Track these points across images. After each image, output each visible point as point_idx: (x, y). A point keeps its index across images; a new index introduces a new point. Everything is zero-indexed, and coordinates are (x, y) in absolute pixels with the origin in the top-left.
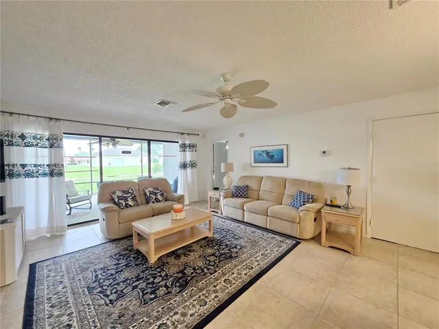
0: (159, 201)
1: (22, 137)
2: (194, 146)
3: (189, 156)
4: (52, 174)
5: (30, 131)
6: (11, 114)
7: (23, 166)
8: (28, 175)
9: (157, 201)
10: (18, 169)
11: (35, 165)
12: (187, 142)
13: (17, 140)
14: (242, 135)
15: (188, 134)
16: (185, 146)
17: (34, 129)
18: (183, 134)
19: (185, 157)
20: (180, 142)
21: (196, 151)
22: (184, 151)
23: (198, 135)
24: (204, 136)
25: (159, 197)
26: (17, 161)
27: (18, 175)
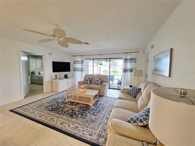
0: (98, 85)
2: (133, 59)
3: (129, 65)
4: (81, 71)
7: (77, 68)
8: (78, 71)
11: (79, 68)
12: (129, 57)
13: (76, 62)
14: (152, 47)
15: (131, 53)
16: (126, 60)
17: (79, 59)
18: (126, 53)
19: (126, 66)
20: (124, 58)
21: (135, 62)
22: (125, 62)
23: (138, 52)
24: (144, 52)
25: (99, 83)
26: (76, 67)
27: (76, 70)
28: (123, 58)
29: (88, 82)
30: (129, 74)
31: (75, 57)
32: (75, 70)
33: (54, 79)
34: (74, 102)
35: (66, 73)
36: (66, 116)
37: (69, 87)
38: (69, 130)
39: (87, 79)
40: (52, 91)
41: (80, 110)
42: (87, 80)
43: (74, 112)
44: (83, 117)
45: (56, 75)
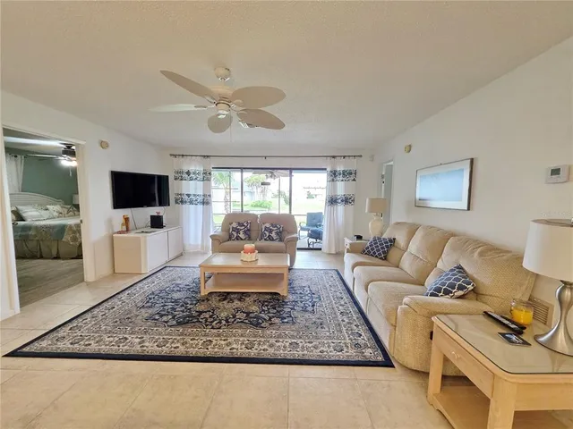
1: (188, 173)
2: (351, 174)
3: (341, 188)
4: (203, 203)
5: (192, 168)
6: (183, 155)
7: (189, 195)
8: (191, 203)
9: (271, 239)
10: (186, 198)
11: (194, 195)
12: (340, 168)
13: (185, 176)
14: (409, 149)
15: (344, 157)
16: (335, 174)
17: (195, 166)
18: (334, 157)
19: (335, 188)
20: (329, 169)
21: (354, 180)
22: (333, 180)
23: (361, 156)
24: (372, 158)
25: (273, 235)
26: (185, 192)
27: (186, 202)
28: (325, 169)
29: (242, 235)
30: (340, 208)
31: (181, 159)
32: (180, 201)
33: (120, 232)
34: (228, 293)
35: (154, 211)
36: (240, 327)
37: (171, 257)
38: (281, 354)
39: (234, 225)
40: (114, 274)
41: (265, 308)
42: (238, 231)
43: (251, 315)
44: (286, 320)
45: (127, 219)
